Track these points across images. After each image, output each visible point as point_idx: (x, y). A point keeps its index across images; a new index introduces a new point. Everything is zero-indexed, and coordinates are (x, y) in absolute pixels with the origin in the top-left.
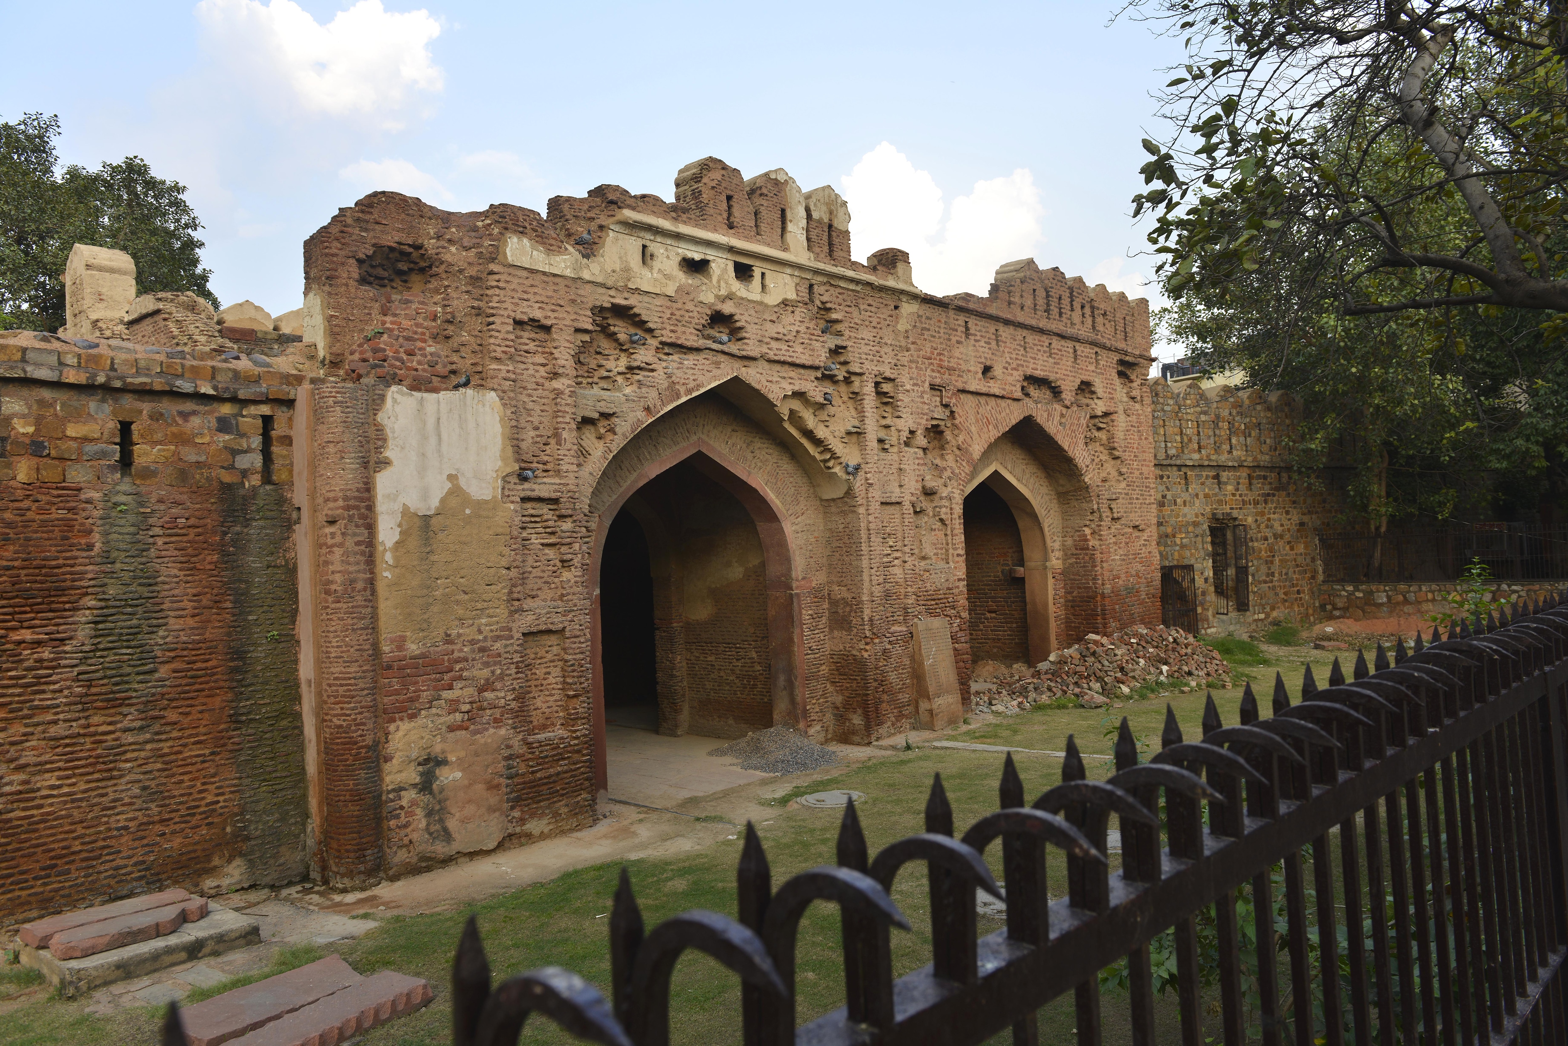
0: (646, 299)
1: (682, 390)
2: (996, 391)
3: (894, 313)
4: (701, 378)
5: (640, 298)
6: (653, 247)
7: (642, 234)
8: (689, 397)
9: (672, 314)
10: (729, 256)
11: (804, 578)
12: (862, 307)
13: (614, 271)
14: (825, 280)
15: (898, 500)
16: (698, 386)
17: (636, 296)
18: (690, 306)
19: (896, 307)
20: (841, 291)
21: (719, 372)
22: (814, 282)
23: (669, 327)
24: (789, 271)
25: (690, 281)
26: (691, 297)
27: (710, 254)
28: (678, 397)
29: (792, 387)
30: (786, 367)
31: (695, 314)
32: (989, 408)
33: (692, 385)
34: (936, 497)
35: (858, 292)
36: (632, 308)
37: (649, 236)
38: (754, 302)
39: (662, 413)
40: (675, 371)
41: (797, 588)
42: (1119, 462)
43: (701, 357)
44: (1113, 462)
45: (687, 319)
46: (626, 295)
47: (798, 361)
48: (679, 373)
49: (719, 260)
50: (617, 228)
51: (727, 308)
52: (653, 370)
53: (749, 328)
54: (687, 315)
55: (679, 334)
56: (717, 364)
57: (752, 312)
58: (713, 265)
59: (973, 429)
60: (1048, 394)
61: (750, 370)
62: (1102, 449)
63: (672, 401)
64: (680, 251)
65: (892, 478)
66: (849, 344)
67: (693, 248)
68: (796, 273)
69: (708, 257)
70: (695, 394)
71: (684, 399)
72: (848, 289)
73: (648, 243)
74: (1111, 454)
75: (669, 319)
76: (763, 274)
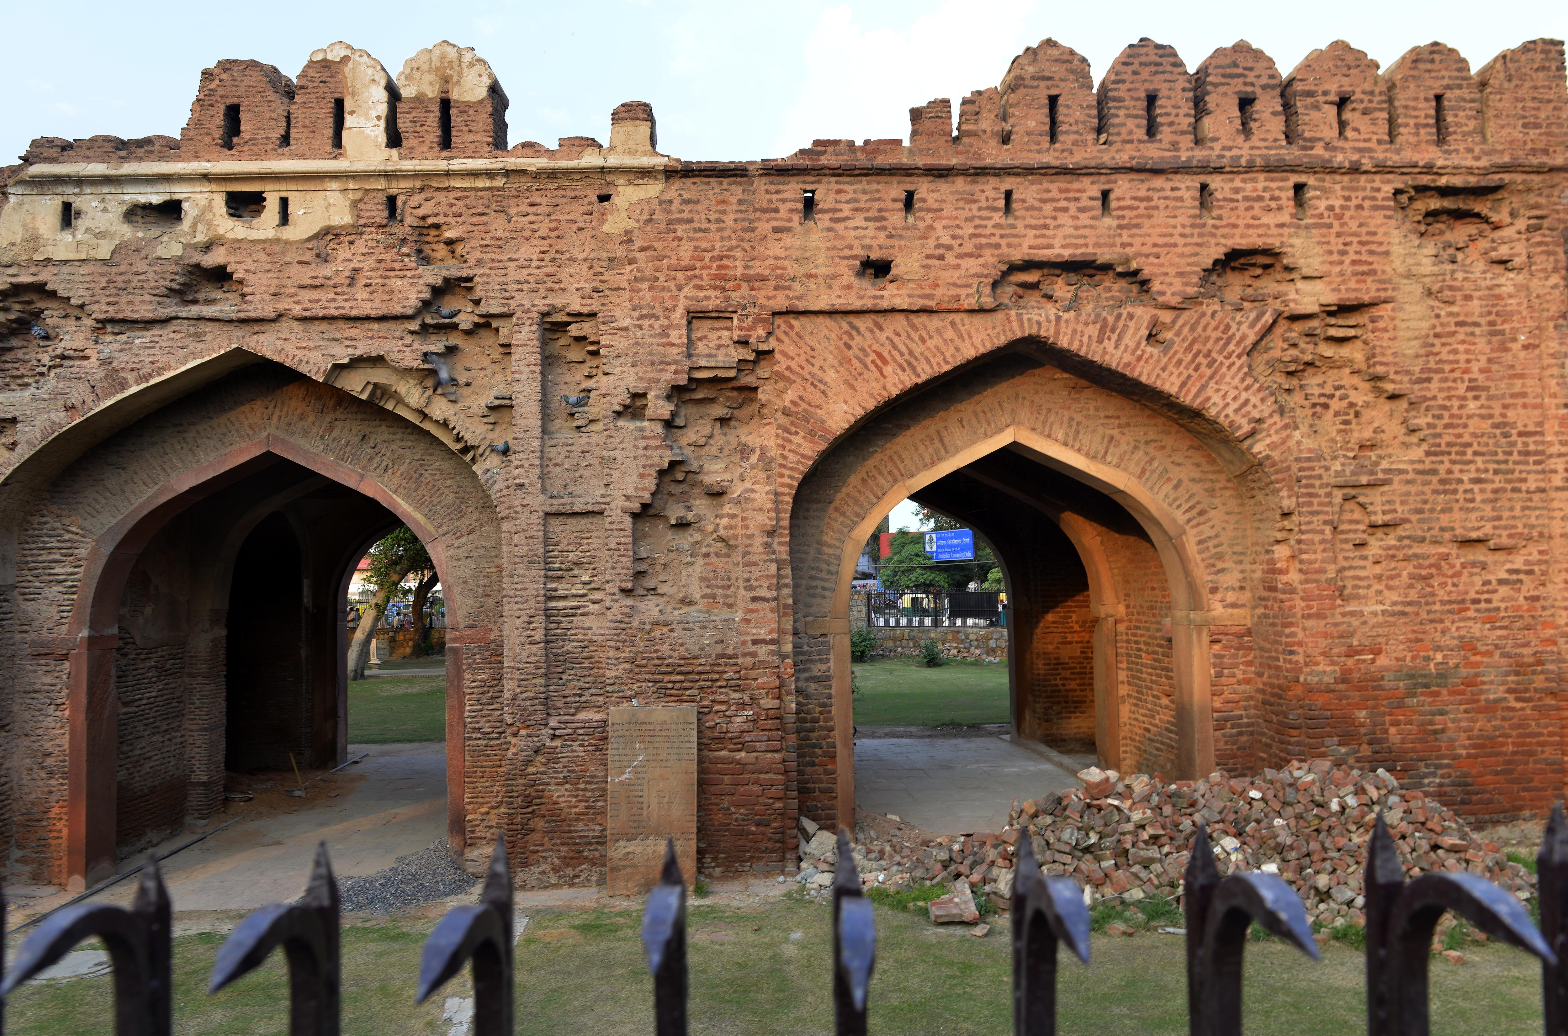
0: (65, 269)
1: (131, 377)
2: (901, 302)
3: (597, 206)
4: (163, 359)
5: (55, 270)
6: (78, 203)
7: (60, 189)
8: (144, 386)
9: (109, 282)
10: (214, 187)
11: (469, 627)
12: (513, 211)
13: (13, 244)
14: (418, 184)
15: (597, 508)
16: (160, 371)
17: (50, 268)
18: (141, 266)
19: (604, 198)
20: (460, 194)
21: (201, 346)
22: (394, 192)
23: (104, 300)
24: (335, 185)
25: (140, 234)
26: (143, 254)
27: (179, 191)
28: (124, 386)
29: (350, 351)
30: (341, 324)
31: (151, 275)
32: (882, 336)
33: (148, 369)
34: (725, 498)
35: (498, 189)
36: (46, 284)
37: (70, 190)
38: (264, 241)
39: (97, 410)
40: (117, 354)
41: (453, 640)
42: (1403, 404)
43: (166, 332)
44: (1387, 406)
45: (135, 283)
46: (33, 270)
47: (354, 313)
48: (124, 357)
49: (199, 196)
50: (19, 190)
51: (210, 260)
52: (87, 358)
53: (251, 279)
54: (136, 278)
55: (122, 306)
56: (199, 337)
57: (262, 256)
58: (185, 205)
59: (830, 376)
60: (1117, 288)
61: (262, 338)
62: (1356, 380)
63: (113, 394)
64: (126, 198)
65: (586, 472)
66: (477, 271)
67: (149, 189)
68: (351, 186)
69: (177, 197)
70: (152, 382)
71: (134, 389)
72: (476, 189)
73: (71, 199)
74: (1379, 391)
75: (104, 288)
76: (284, 202)
